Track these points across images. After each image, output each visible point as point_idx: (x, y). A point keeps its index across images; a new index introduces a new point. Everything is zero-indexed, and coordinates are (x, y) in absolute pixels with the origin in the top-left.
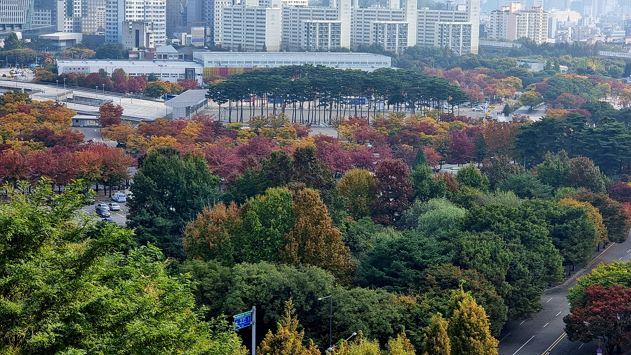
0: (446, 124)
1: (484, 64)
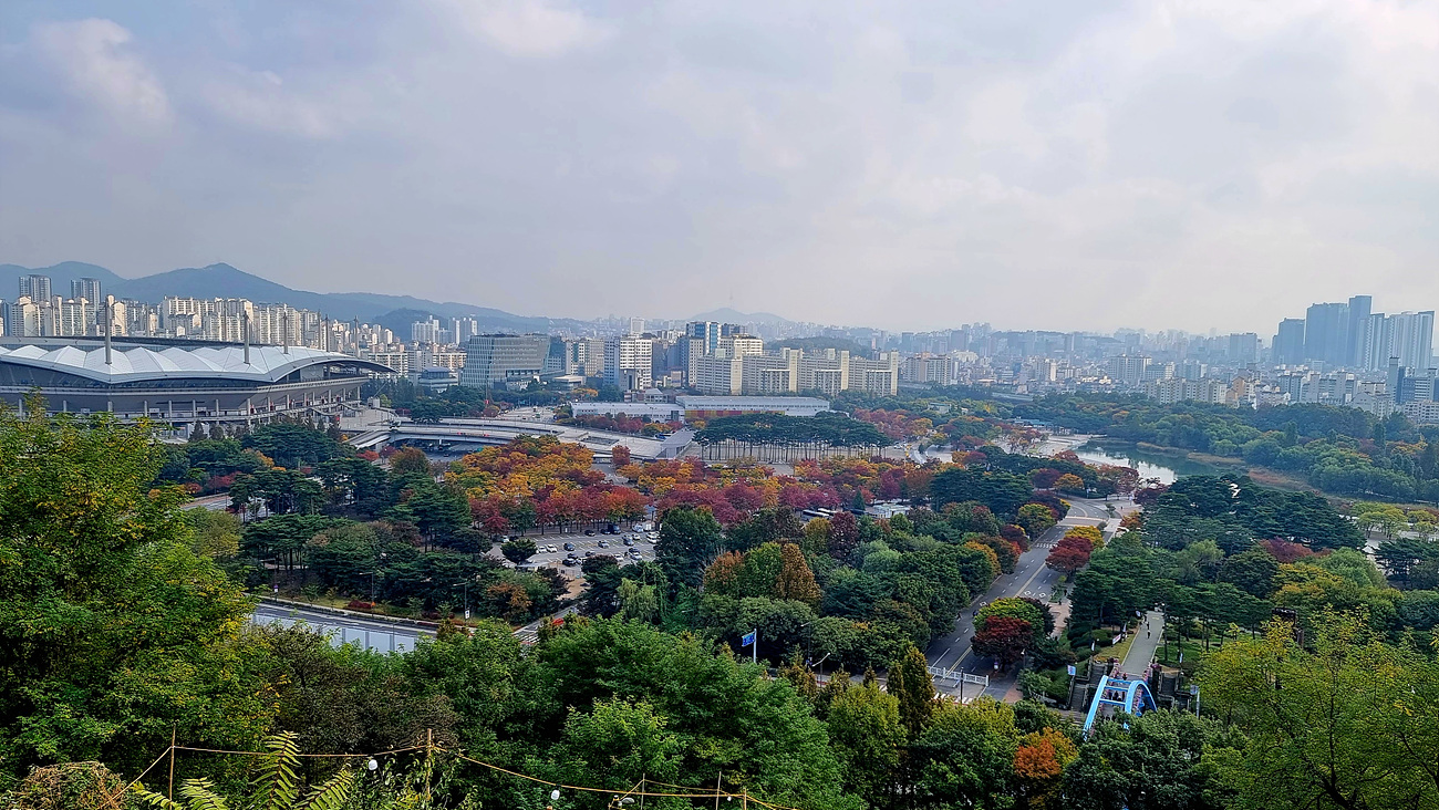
0: (877, 466)
1: (902, 407)
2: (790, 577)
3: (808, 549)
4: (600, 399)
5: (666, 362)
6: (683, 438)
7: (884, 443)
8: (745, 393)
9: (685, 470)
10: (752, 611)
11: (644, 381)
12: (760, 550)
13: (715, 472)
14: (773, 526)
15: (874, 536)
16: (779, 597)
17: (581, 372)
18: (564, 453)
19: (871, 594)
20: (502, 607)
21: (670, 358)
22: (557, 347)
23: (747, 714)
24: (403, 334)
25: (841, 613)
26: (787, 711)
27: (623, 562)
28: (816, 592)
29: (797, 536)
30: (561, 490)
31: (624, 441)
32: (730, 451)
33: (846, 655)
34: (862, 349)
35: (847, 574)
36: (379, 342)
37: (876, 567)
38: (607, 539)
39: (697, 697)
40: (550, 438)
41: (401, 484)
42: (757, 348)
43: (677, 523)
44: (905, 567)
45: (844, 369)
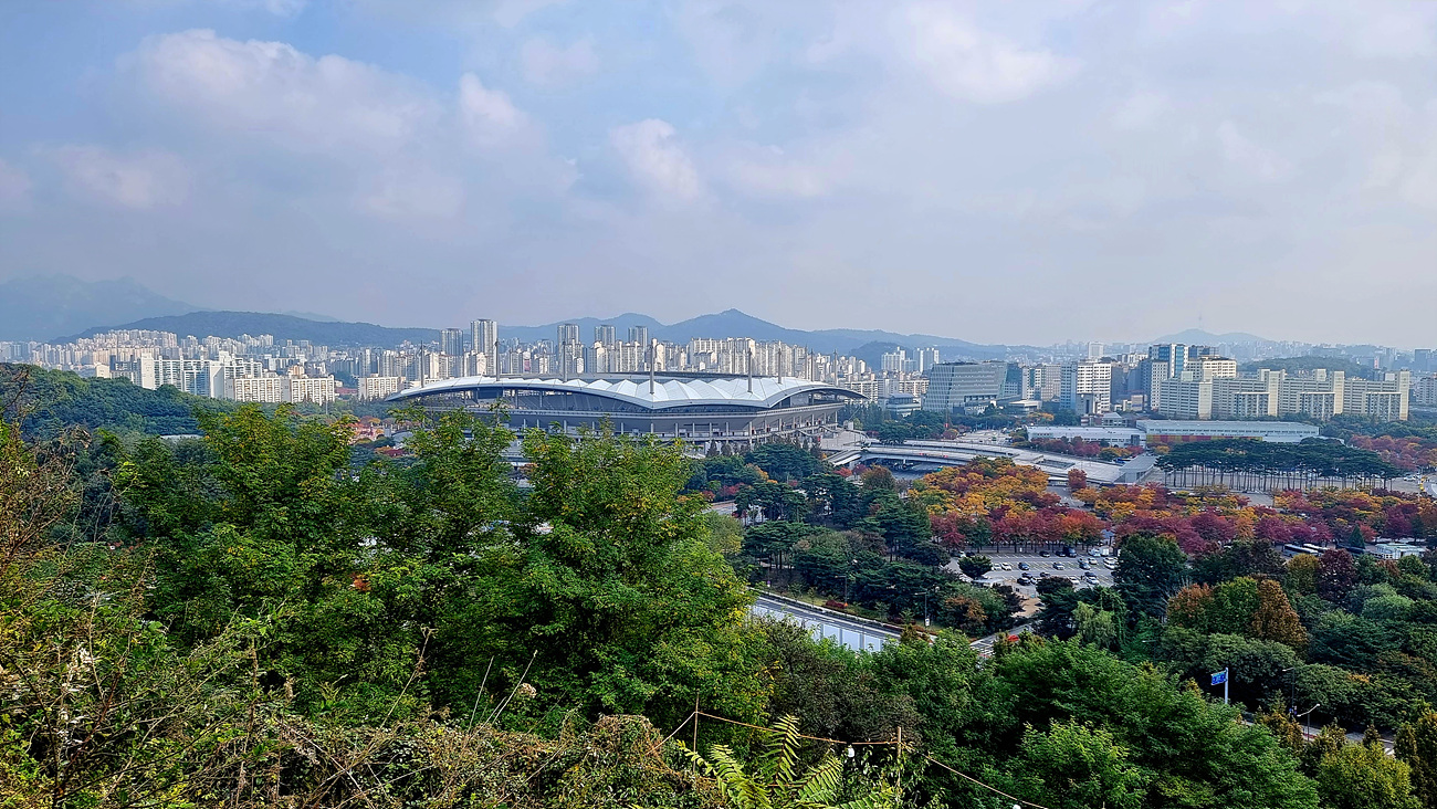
2: (1269, 617)
3: (1292, 587)
4: (1056, 423)
5: (1126, 386)
6: (1144, 463)
7: (1390, 473)
8: (1215, 417)
9: (1146, 496)
10: (1223, 648)
11: (1102, 406)
12: (1232, 584)
13: (1180, 500)
14: (1248, 559)
15: (1377, 577)
16: (1256, 636)
17: (1037, 397)
18: (1019, 475)
19: (1374, 643)
20: (957, 618)
21: (1130, 382)
22: (1014, 373)
23: (1218, 757)
24: (875, 364)
25: (1335, 661)
26: (1269, 759)
27: (1079, 586)
28: (1302, 635)
29: (1278, 572)
30: (1016, 511)
31: (1080, 465)
32: (1196, 478)
33: (1341, 708)
34: (1362, 370)
35: (1343, 619)
36: (854, 373)
37: (1381, 613)
38: (1062, 561)
39: (1160, 732)
40: (1006, 460)
41: (870, 499)
42: (1229, 370)
43: (1138, 551)
44: (1417, 616)
45: (1338, 392)
